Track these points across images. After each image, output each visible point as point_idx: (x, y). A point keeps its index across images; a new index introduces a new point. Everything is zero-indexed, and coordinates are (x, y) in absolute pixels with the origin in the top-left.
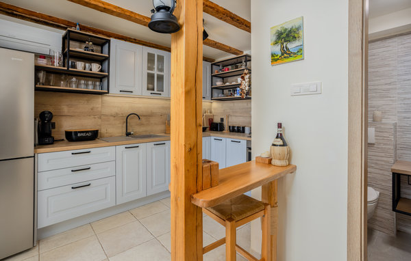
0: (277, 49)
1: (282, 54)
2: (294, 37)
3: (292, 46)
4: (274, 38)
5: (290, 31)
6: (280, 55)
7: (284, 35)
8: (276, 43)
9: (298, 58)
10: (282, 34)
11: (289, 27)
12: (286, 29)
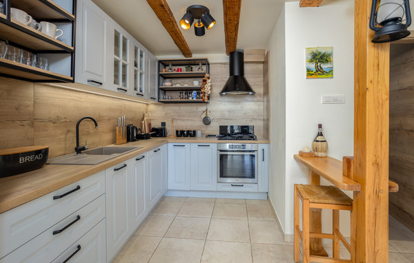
0: (313, 66)
1: (317, 71)
2: (327, 61)
3: (325, 66)
4: (310, 57)
5: (324, 55)
6: (315, 71)
7: (319, 57)
8: (311, 61)
9: (329, 76)
10: (316, 55)
11: (323, 51)
12: (320, 53)
